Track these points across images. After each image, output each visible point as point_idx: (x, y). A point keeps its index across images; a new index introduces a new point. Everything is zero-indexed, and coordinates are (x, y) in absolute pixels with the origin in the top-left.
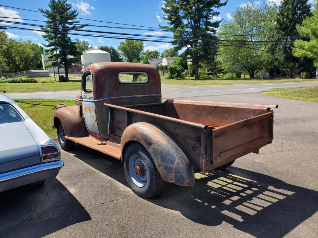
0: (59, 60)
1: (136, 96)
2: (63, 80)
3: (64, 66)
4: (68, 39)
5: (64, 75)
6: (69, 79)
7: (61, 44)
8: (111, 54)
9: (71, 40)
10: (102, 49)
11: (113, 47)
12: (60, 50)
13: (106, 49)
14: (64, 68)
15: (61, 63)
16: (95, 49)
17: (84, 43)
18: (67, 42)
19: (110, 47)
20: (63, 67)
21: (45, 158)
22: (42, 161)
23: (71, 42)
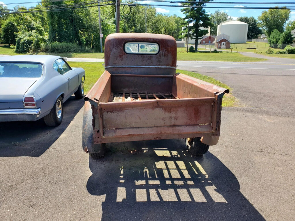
0: (191, 32)
2: (192, 50)
4: (203, 12)
5: (194, 46)
6: (198, 50)
7: (195, 16)
8: (249, 25)
9: (206, 12)
10: (241, 20)
11: (253, 17)
12: (194, 22)
13: (246, 20)
14: (195, 40)
15: (193, 34)
16: (234, 21)
17: (224, 14)
18: (201, 14)
19: (250, 17)
20: (194, 39)
22: (25, 107)
23: (204, 15)
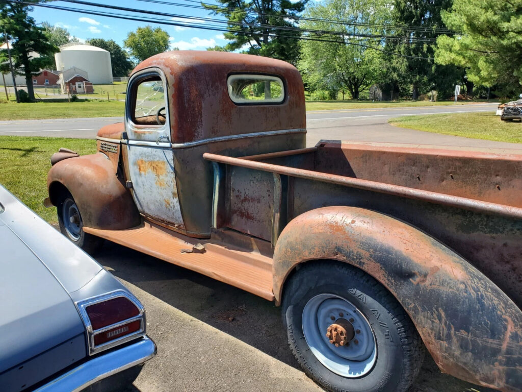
0: (13, 61)
1: (264, 133)
2: (23, 98)
3: (24, 73)
4: (29, 21)
5: (26, 89)
6: (36, 97)
7: (15, 30)
8: (111, 54)
9: (36, 23)
10: (94, 43)
11: (114, 40)
12: (15, 41)
13: (102, 44)
14: (25, 77)
15: (17, 66)
16: (82, 44)
17: (60, 31)
18: (28, 26)
19: (109, 40)
20: (23, 75)
21: (101, 339)
22: (92, 351)
23: (35, 28)
